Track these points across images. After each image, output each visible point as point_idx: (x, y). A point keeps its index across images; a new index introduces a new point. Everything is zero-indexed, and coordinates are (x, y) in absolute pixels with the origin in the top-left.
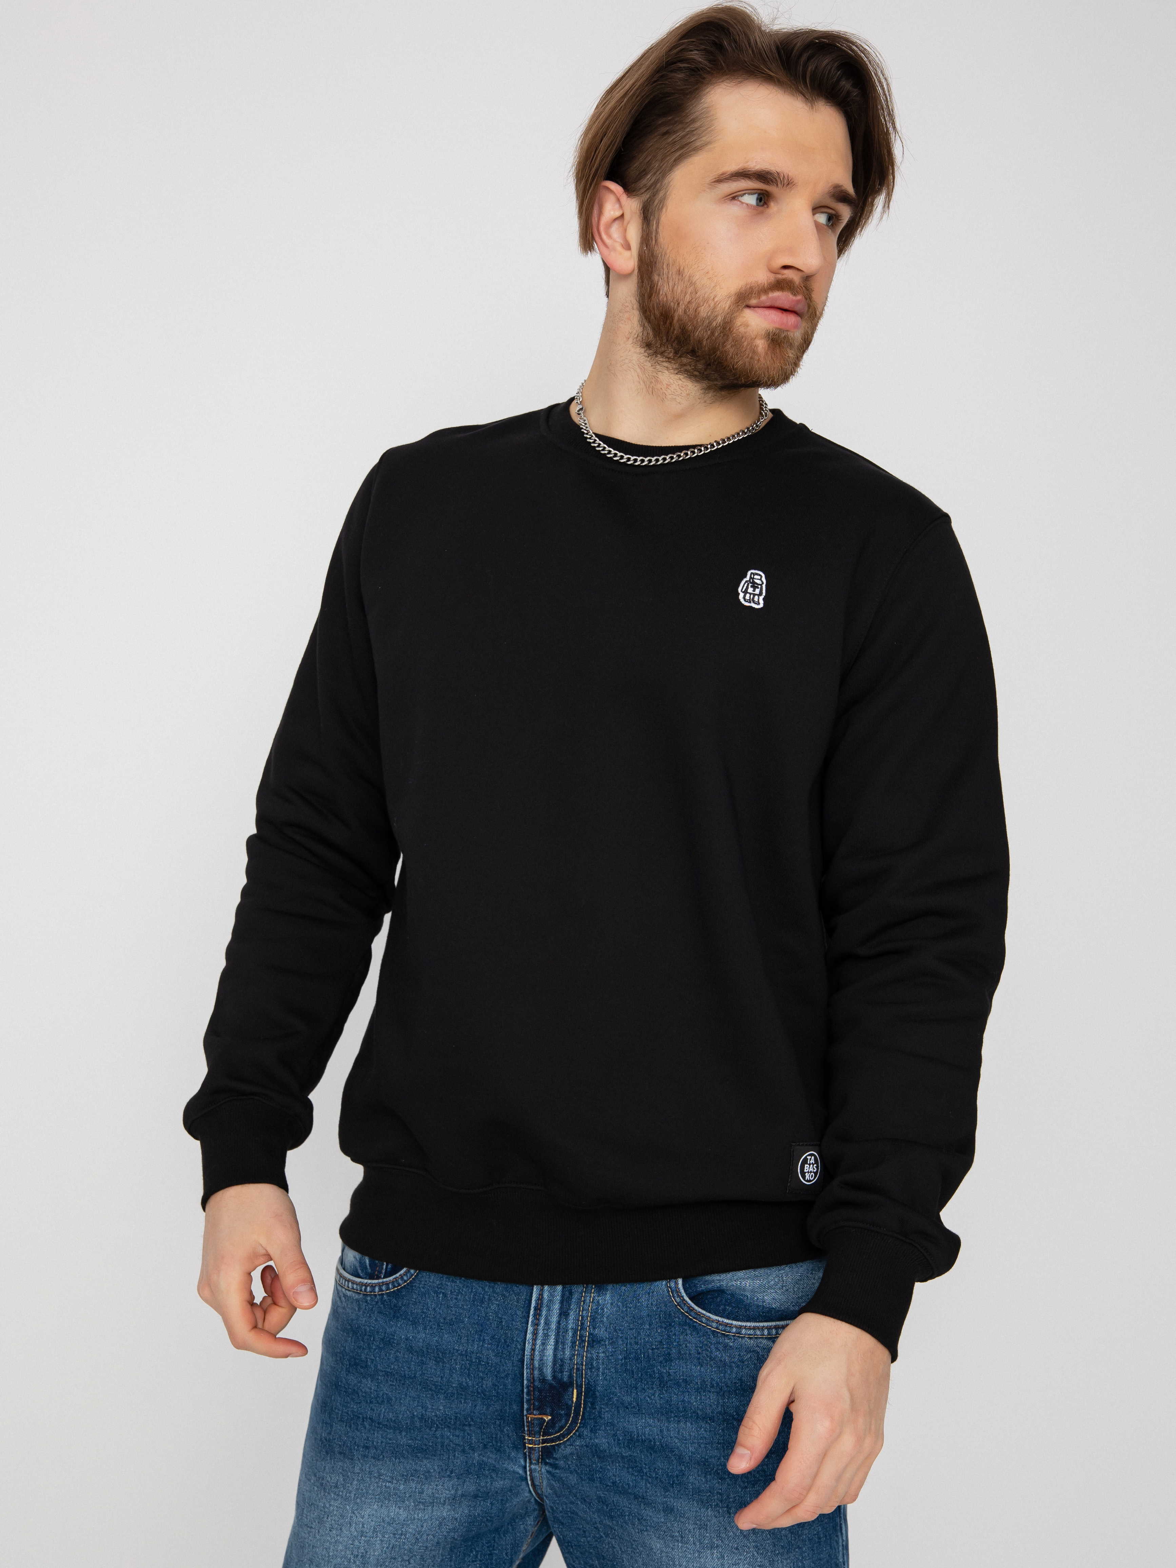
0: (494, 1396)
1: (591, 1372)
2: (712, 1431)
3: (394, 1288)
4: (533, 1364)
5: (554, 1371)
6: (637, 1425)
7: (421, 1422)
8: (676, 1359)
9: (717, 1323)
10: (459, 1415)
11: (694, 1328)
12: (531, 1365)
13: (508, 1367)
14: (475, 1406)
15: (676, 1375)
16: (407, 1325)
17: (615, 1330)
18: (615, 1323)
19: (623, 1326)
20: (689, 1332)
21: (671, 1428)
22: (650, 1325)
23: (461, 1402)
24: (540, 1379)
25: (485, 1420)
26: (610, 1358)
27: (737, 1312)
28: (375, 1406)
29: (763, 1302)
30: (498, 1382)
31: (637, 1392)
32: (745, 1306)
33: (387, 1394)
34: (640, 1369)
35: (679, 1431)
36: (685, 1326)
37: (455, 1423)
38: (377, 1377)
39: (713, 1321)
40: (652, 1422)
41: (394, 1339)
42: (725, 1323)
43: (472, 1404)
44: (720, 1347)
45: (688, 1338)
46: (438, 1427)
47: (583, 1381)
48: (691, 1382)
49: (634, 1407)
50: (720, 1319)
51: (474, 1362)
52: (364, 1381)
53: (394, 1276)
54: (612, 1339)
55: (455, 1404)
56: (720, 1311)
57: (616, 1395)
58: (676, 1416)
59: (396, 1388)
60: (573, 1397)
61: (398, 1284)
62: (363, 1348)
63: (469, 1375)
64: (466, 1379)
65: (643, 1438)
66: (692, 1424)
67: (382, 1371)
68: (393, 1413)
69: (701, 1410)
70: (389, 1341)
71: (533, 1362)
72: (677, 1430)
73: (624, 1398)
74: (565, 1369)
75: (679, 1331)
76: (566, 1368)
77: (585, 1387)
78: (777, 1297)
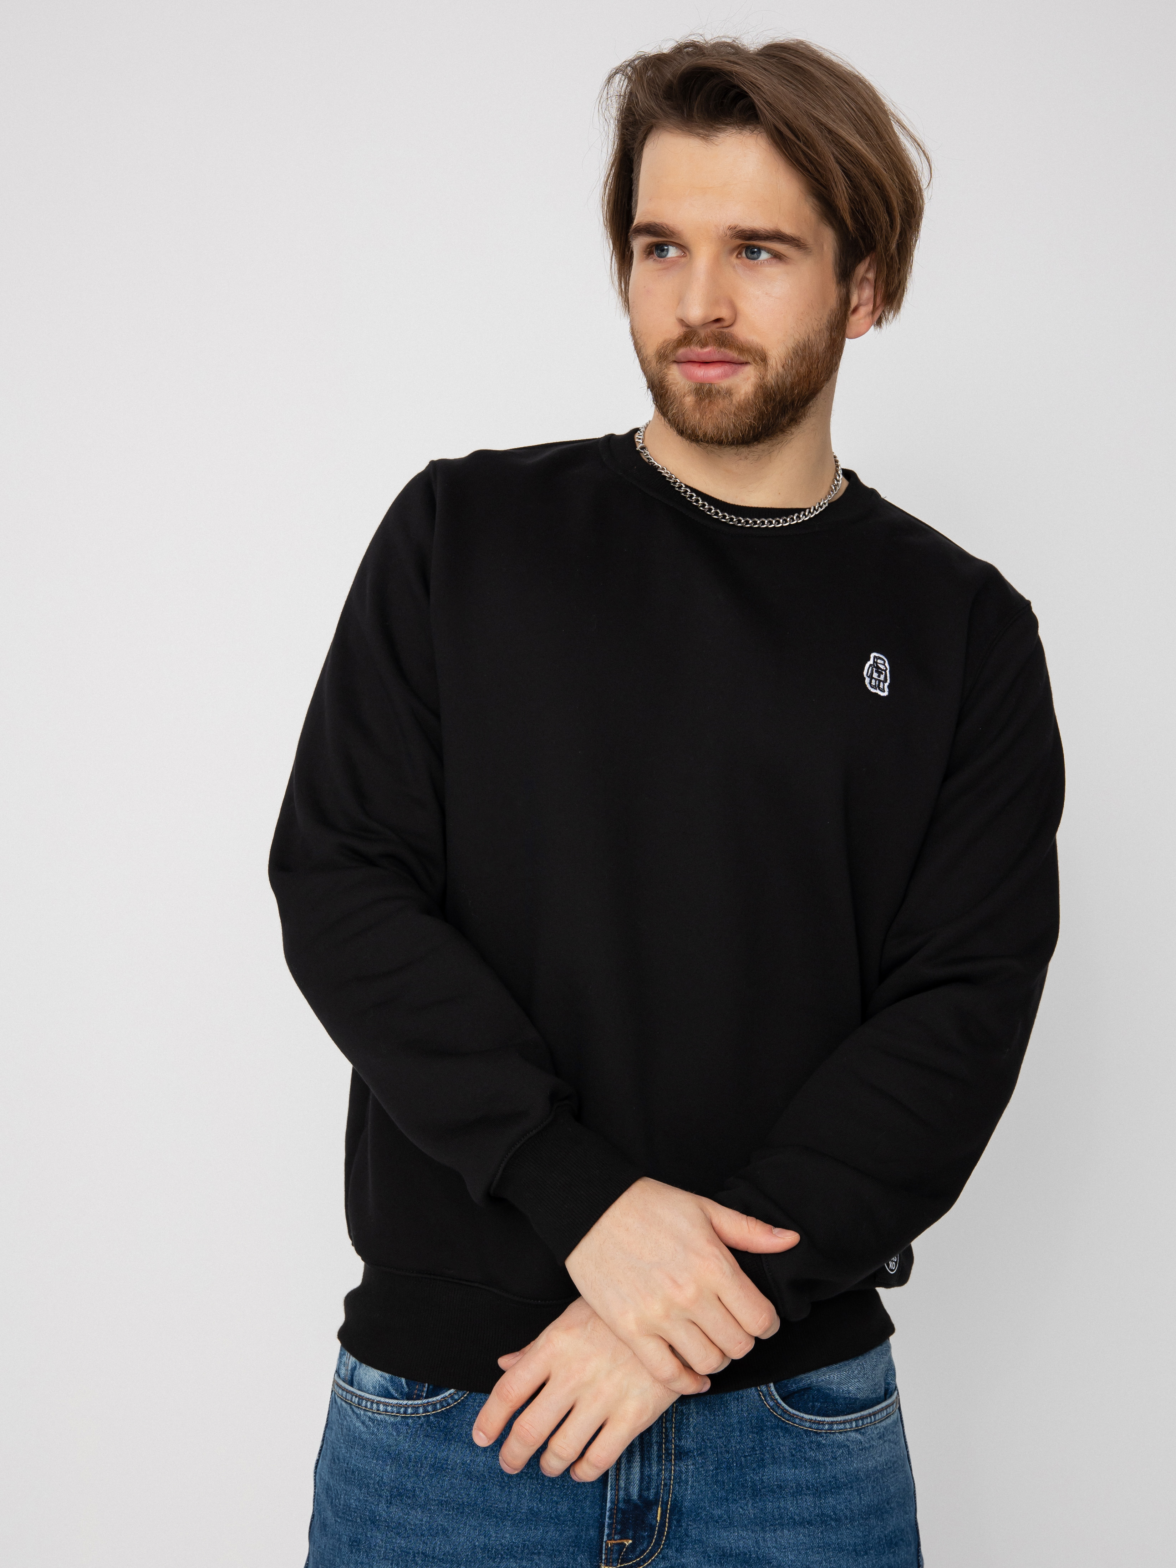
0: (570, 1520)
1: (679, 1486)
2: (811, 1535)
3: (442, 1408)
4: (618, 1485)
5: (641, 1490)
6: (729, 1539)
7: (483, 1552)
8: (769, 1464)
9: (810, 1422)
10: (527, 1542)
11: (786, 1430)
12: (616, 1486)
13: (587, 1489)
14: (547, 1532)
15: (770, 1481)
16: (462, 1448)
17: (703, 1440)
18: (703, 1432)
19: (711, 1435)
20: (781, 1434)
21: (767, 1538)
22: (741, 1431)
23: (530, 1528)
24: (625, 1500)
25: (558, 1547)
26: (700, 1469)
27: (827, 1407)
28: (428, 1538)
29: (849, 1393)
30: (575, 1506)
31: (728, 1503)
32: (833, 1400)
33: (442, 1525)
34: (731, 1478)
35: (776, 1540)
36: (777, 1429)
37: (523, 1551)
38: (429, 1507)
39: (806, 1421)
40: (746, 1534)
41: (447, 1464)
42: (818, 1421)
43: (543, 1530)
44: (814, 1446)
45: (782, 1440)
46: (502, 1558)
47: (669, 1497)
48: (786, 1487)
49: (725, 1521)
50: (813, 1417)
51: (546, 1486)
52: (413, 1512)
53: (442, 1396)
54: (700, 1449)
55: (524, 1531)
56: (809, 1408)
57: (705, 1509)
58: (772, 1525)
59: (453, 1518)
60: (657, 1516)
61: (446, 1403)
62: (409, 1476)
63: (540, 1500)
64: (537, 1504)
65: (738, 1551)
66: (789, 1531)
67: (435, 1501)
68: (450, 1545)
69: (799, 1515)
70: (442, 1467)
71: (619, 1483)
72: (774, 1540)
73: (714, 1512)
74: (653, 1486)
75: (771, 1435)
76: (654, 1484)
77: (671, 1503)
78: (860, 1386)
